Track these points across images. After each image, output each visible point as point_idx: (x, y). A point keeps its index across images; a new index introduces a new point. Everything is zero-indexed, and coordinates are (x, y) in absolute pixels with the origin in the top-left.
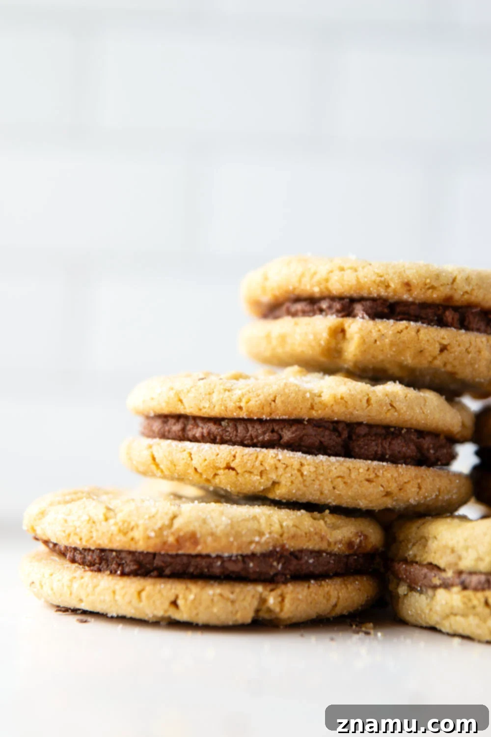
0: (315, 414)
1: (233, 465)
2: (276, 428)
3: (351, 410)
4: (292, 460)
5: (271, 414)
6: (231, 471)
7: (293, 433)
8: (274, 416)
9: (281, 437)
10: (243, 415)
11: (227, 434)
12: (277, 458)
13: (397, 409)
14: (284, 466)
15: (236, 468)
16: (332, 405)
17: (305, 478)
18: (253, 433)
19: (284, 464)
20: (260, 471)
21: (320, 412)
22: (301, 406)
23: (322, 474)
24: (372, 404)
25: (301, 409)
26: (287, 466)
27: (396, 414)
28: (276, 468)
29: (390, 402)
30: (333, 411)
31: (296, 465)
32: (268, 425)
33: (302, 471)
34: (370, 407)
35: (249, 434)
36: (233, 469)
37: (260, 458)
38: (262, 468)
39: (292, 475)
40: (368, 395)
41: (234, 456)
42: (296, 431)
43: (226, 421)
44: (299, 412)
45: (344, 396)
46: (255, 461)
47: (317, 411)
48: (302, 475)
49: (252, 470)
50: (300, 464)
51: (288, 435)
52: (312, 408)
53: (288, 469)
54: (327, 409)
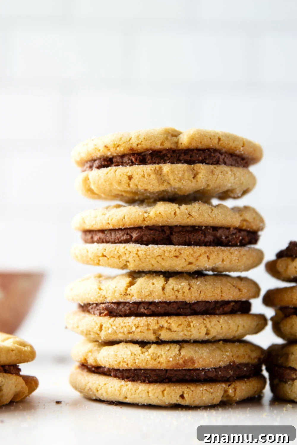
0: (147, 223)
1: (105, 254)
2: (129, 232)
3: (166, 219)
4: (133, 249)
5: (124, 225)
6: (105, 257)
7: (136, 234)
8: (125, 227)
9: (131, 237)
10: (111, 227)
11: (107, 238)
12: (126, 248)
13: (193, 216)
14: (129, 252)
15: (106, 256)
16: (155, 218)
17: (140, 258)
18: (118, 236)
19: (129, 251)
20: (118, 256)
21: (149, 222)
22: (138, 220)
23: (149, 255)
24: (177, 215)
25: (138, 221)
26: (130, 252)
27: (193, 219)
28: (125, 254)
29: (188, 213)
30: (156, 221)
31: (135, 251)
32: (125, 231)
33: (139, 254)
34: (176, 217)
35: (116, 237)
36: (105, 256)
37: (117, 249)
38: (118, 255)
39: (133, 257)
40: (175, 210)
41: (105, 250)
42: (138, 233)
43: (107, 231)
44: (138, 223)
45: (161, 212)
46: (114, 251)
47: (147, 221)
48: (139, 256)
49: (114, 256)
50: (137, 250)
51: (135, 235)
52: (144, 220)
53: (131, 254)
54: (152, 220)
